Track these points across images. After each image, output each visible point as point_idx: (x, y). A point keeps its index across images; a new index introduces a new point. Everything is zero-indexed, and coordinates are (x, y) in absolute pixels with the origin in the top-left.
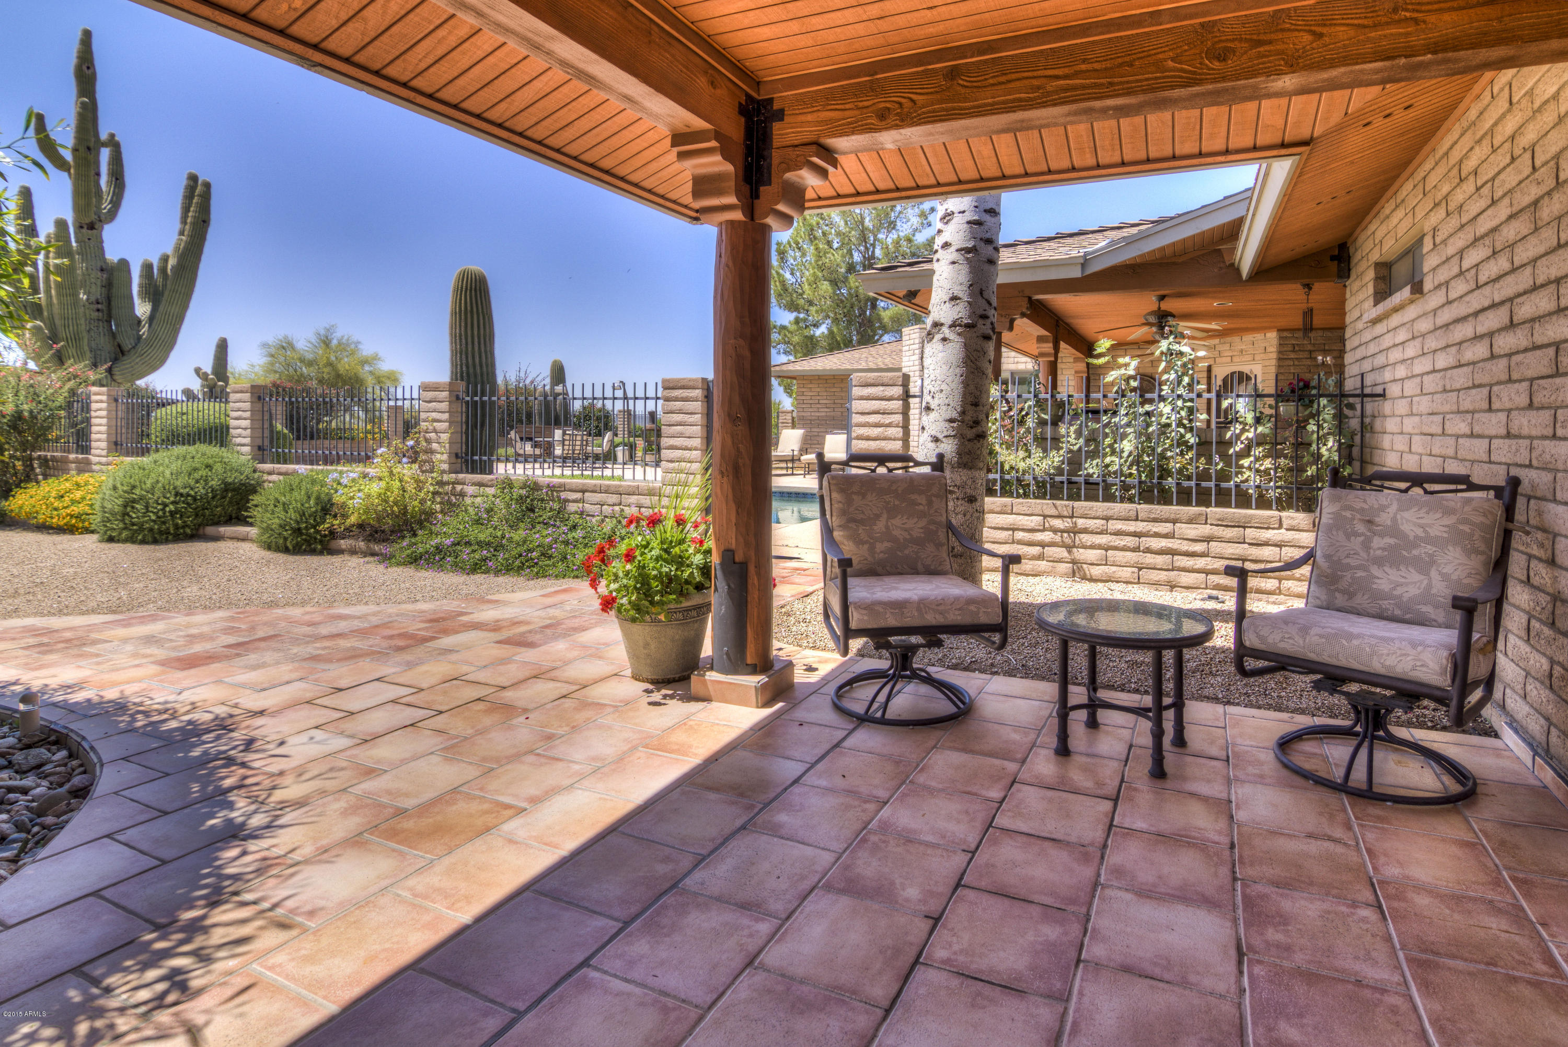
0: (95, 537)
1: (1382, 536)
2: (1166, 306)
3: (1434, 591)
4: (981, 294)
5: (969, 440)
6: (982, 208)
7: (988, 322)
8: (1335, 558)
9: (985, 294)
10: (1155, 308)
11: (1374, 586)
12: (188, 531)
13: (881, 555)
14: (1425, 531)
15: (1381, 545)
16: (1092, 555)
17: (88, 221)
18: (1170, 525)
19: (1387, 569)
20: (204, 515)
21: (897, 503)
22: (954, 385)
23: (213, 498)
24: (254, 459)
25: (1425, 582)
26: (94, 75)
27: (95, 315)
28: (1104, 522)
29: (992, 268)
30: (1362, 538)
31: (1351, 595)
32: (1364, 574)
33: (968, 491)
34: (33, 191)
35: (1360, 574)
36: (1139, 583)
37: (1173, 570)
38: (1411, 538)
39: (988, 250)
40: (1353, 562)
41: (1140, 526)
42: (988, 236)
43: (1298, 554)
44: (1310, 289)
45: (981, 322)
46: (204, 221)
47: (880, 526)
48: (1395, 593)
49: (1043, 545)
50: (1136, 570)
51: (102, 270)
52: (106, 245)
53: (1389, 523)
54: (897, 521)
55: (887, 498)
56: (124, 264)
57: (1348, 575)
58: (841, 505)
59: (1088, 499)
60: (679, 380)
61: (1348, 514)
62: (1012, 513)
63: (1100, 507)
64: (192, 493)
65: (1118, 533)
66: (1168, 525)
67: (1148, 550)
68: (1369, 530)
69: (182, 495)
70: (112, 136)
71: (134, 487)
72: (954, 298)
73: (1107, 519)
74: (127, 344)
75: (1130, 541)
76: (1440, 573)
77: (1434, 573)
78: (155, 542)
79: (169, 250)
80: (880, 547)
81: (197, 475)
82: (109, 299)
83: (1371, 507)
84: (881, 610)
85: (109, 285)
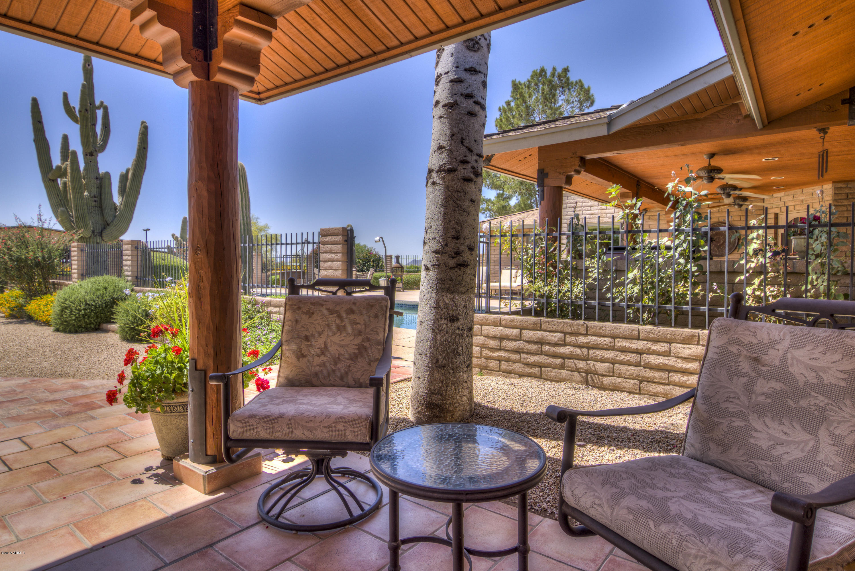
0: (52, 328)
1: (768, 378)
2: (716, 162)
3: (821, 457)
4: (462, 142)
5: (451, 268)
6: (462, 68)
7: (468, 167)
8: (714, 401)
9: (466, 143)
10: (706, 164)
11: (752, 441)
12: (92, 326)
13: (317, 368)
14: (818, 377)
15: (765, 390)
16: (602, 367)
17: (89, 151)
18: (667, 345)
19: (767, 420)
20: (101, 317)
21: (338, 322)
22: (439, 222)
23: (106, 307)
24: (132, 284)
25: (811, 443)
26: (92, 69)
27: (94, 204)
28: (610, 340)
29: (473, 120)
30: (746, 379)
31: (726, 448)
32: (742, 424)
33: (450, 312)
34: (69, 137)
35: (738, 423)
36: (640, 394)
37: (668, 384)
38: (801, 384)
39: (468, 105)
40: (732, 407)
41: (641, 345)
42: (468, 91)
43: (679, 392)
44: (826, 133)
45: (461, 166)
46: (144, 148)
47: (320, 342)
48: (774, 452)
49: (564, 357)
50: (637, 382)
51: (97, 178)
52: (99, 165)
53: (777, 362)
54: (336, 339)
55: (331, 317)
56: (107, 175)
57: (725, 422)
58: (290, 323)
59: (601, 319)
60: (330, 229)
61: (734, 349)
62: (541, 330)
63: (609, 326)
64: (94, 304)
65: (624, 350)
66: (665, 344)
67: (648, 366)
68: (754, 370)
69: (89, 305)
70: (102, 103)
71: (66, 300)
72: (440, 148)
73: (614, 337)
74: (109, 219)
75: (632, 357)
76: (832, 435)
77: (823, 433)
78: (76, 332)
79: (130, 167)
80: (317, 360)
81: (98, 293)
82: (101, 194)
83: (761, 342)
84: (254, 423)
85: (100, 187)
